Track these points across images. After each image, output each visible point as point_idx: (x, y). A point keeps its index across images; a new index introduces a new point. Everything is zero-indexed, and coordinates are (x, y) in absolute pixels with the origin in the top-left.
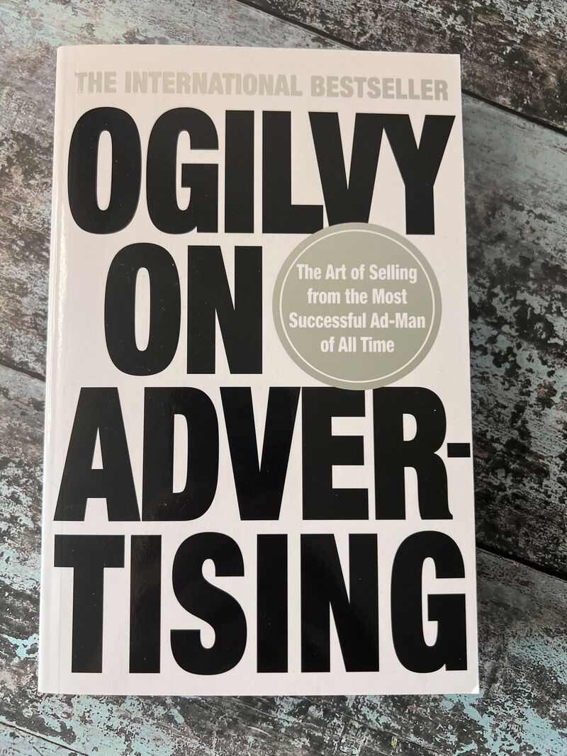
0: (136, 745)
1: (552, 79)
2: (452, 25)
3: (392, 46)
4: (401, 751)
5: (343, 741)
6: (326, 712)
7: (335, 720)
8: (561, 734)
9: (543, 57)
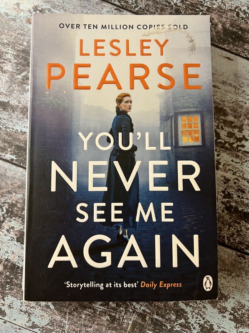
0: (33, 319)
1: (220, 26)
2: (176, 3)
3: (150, 12)
4: (150, 322)
5: (125, 317)
6: (117, 304)
7: (121, 308)
8: (223, 316)
9: (216, 17)
